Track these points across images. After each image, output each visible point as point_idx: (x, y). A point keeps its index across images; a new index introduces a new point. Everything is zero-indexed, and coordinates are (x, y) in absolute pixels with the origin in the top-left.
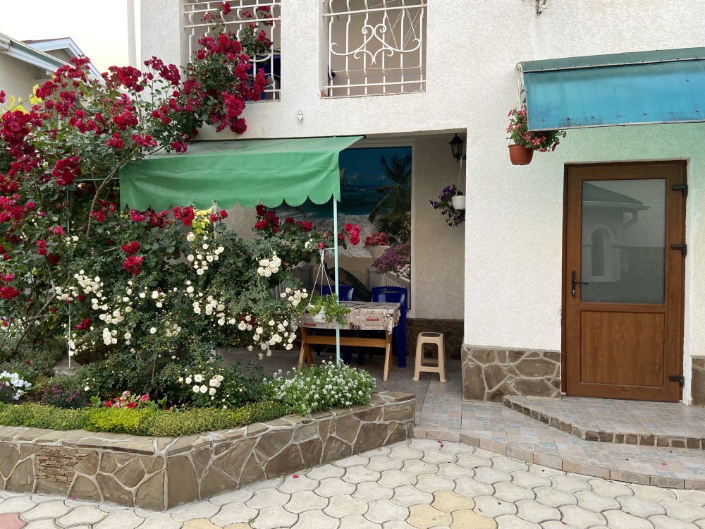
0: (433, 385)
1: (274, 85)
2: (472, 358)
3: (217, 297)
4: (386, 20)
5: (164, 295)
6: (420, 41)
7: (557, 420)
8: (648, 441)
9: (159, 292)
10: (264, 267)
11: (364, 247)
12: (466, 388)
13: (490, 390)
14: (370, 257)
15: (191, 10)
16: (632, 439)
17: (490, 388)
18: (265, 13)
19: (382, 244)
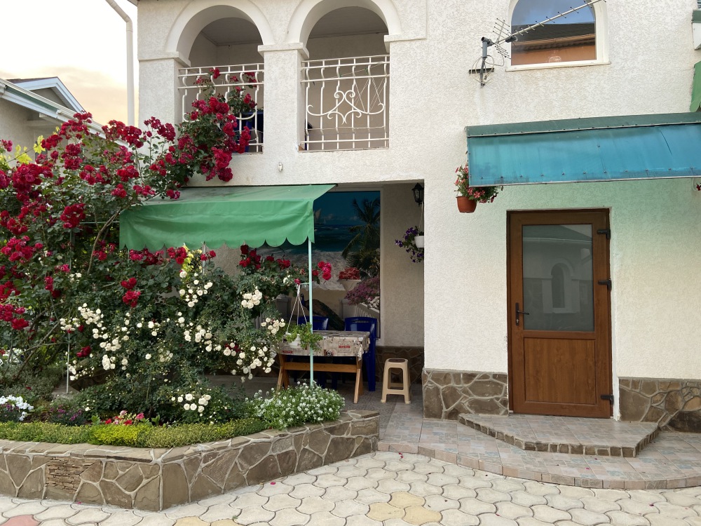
0: (398, 406)
1: (257, 139)
2: (431, 380)
3: (205, 326)
4: (355, 87)
5: (159, 325)
6: (384, 105)
7: (502, 433)
8: (578, 450)
9: (154, 322)
10: (248, 300)
11: (338, 281)
12: (426, 407)
13: (447, 408)
14: (344, 290)
15: (185, 74)
16: (564, 449)
17: (447, 407)
18: (250, 77)
19: (355, 278)
